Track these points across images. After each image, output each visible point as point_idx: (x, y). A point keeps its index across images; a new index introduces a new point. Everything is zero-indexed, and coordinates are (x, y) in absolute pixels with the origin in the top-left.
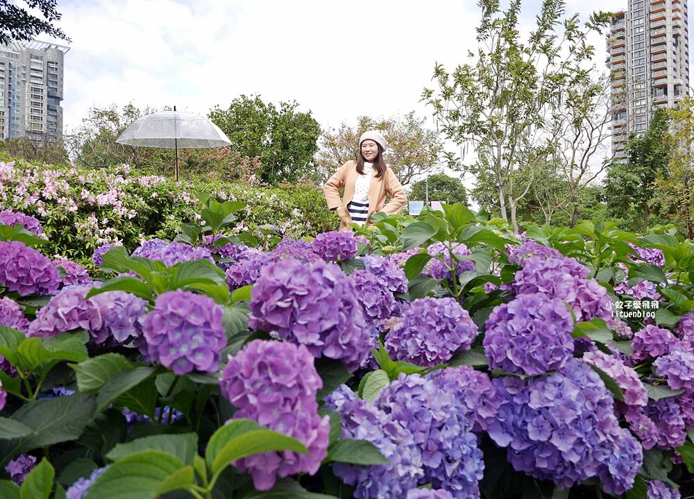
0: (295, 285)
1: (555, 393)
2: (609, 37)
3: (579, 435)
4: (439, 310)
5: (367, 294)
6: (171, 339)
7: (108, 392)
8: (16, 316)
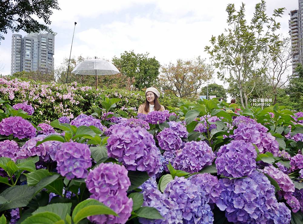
0: (125, 138)
1: (246, 186)
2: (290, 21)
3: (257, 206)
4: (197, 147)
5: (169, 138)
6: (65, 164)
7: (40, 186)
8: (16, 148)
